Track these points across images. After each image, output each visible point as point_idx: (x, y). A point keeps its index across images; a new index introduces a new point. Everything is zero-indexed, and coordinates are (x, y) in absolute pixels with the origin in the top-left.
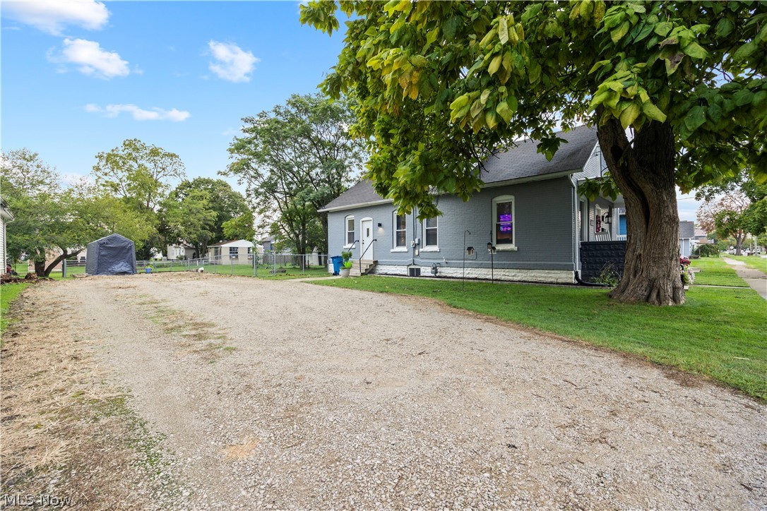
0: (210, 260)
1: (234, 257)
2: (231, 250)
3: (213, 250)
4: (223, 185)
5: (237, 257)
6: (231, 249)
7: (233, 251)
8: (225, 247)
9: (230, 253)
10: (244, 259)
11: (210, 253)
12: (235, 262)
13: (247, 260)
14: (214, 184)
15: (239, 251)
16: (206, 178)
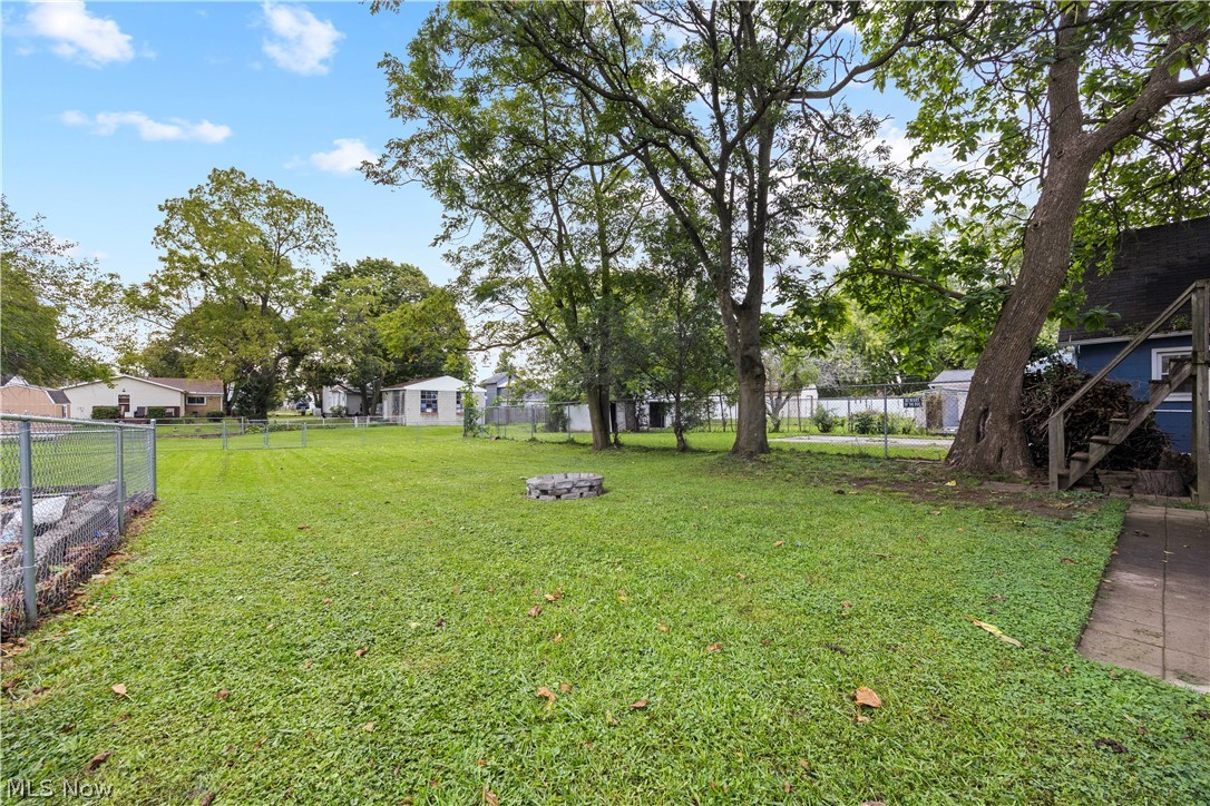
0: (385, 417)
1: (429, 410)
2: (422, 397)
3: (390, 396)
4: (412, 273)
5: (435, 410)
6: (424, 394)
7: (429, 400)
8: (414, 389)
9: (422, 402)
10: (449, 414)
11: (385, 403)
12: (431, 421)
13: (455, 417)
14: (395, 270)
15: (439, 398)
16: (381, 259)
